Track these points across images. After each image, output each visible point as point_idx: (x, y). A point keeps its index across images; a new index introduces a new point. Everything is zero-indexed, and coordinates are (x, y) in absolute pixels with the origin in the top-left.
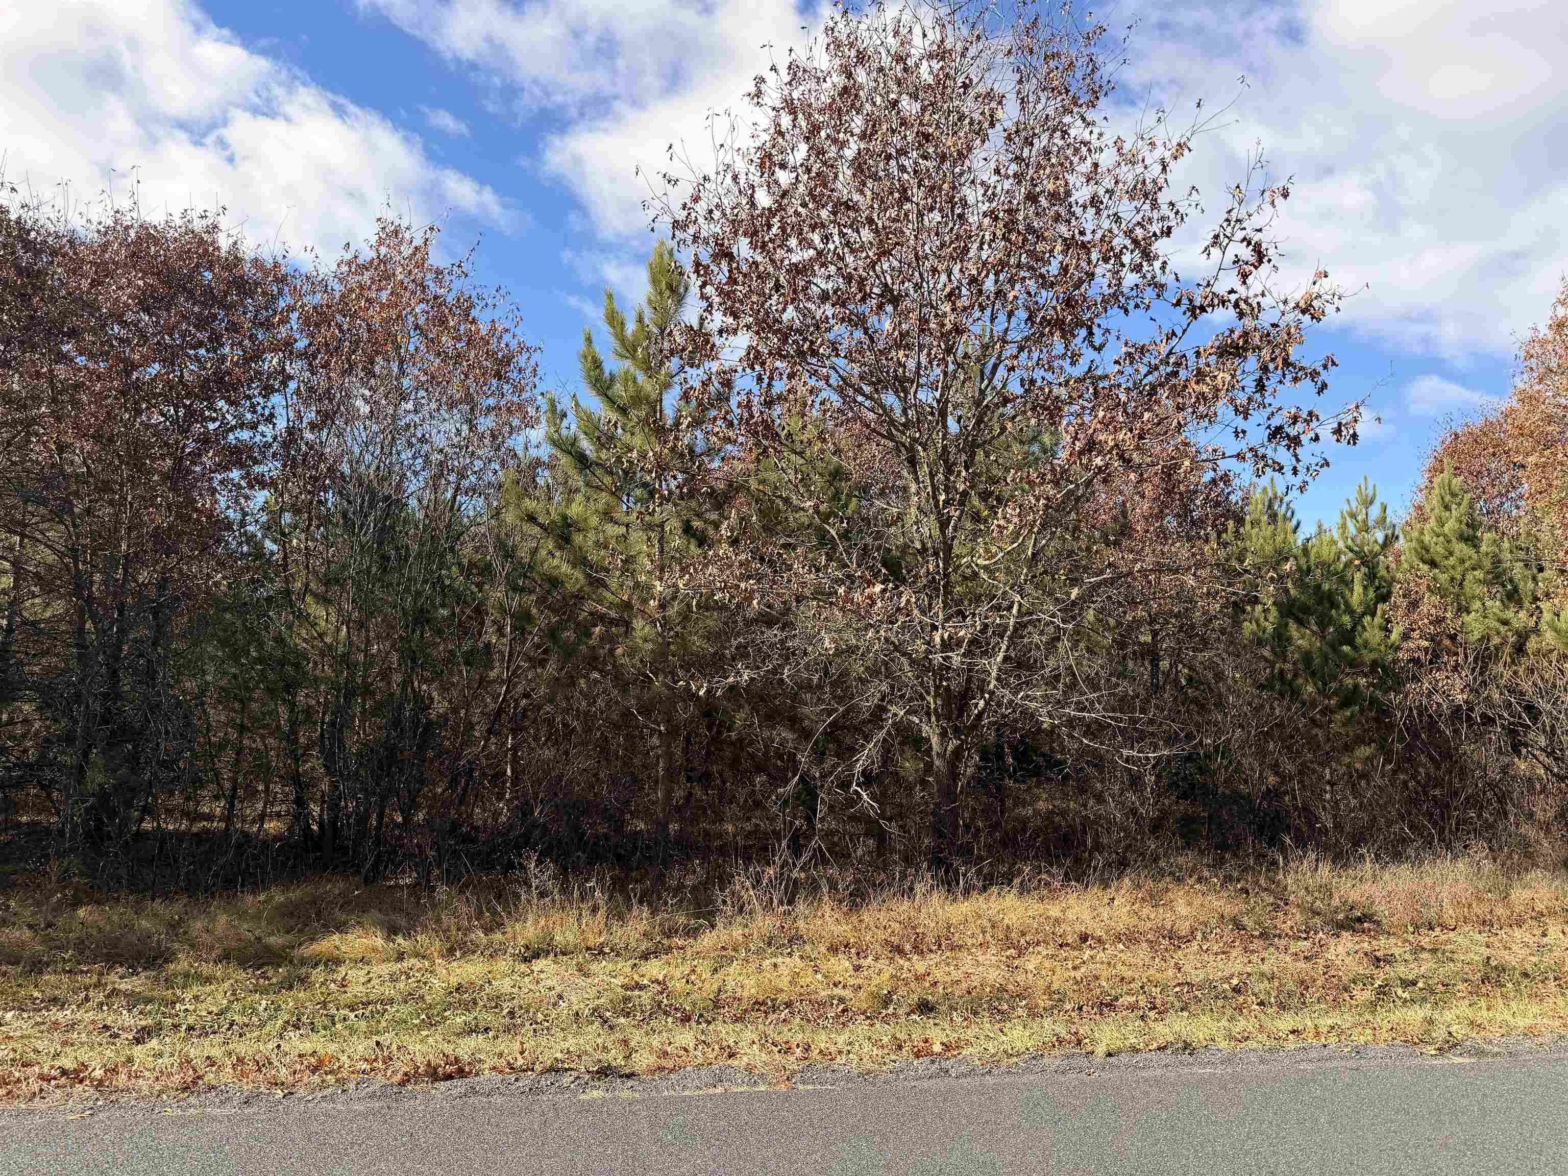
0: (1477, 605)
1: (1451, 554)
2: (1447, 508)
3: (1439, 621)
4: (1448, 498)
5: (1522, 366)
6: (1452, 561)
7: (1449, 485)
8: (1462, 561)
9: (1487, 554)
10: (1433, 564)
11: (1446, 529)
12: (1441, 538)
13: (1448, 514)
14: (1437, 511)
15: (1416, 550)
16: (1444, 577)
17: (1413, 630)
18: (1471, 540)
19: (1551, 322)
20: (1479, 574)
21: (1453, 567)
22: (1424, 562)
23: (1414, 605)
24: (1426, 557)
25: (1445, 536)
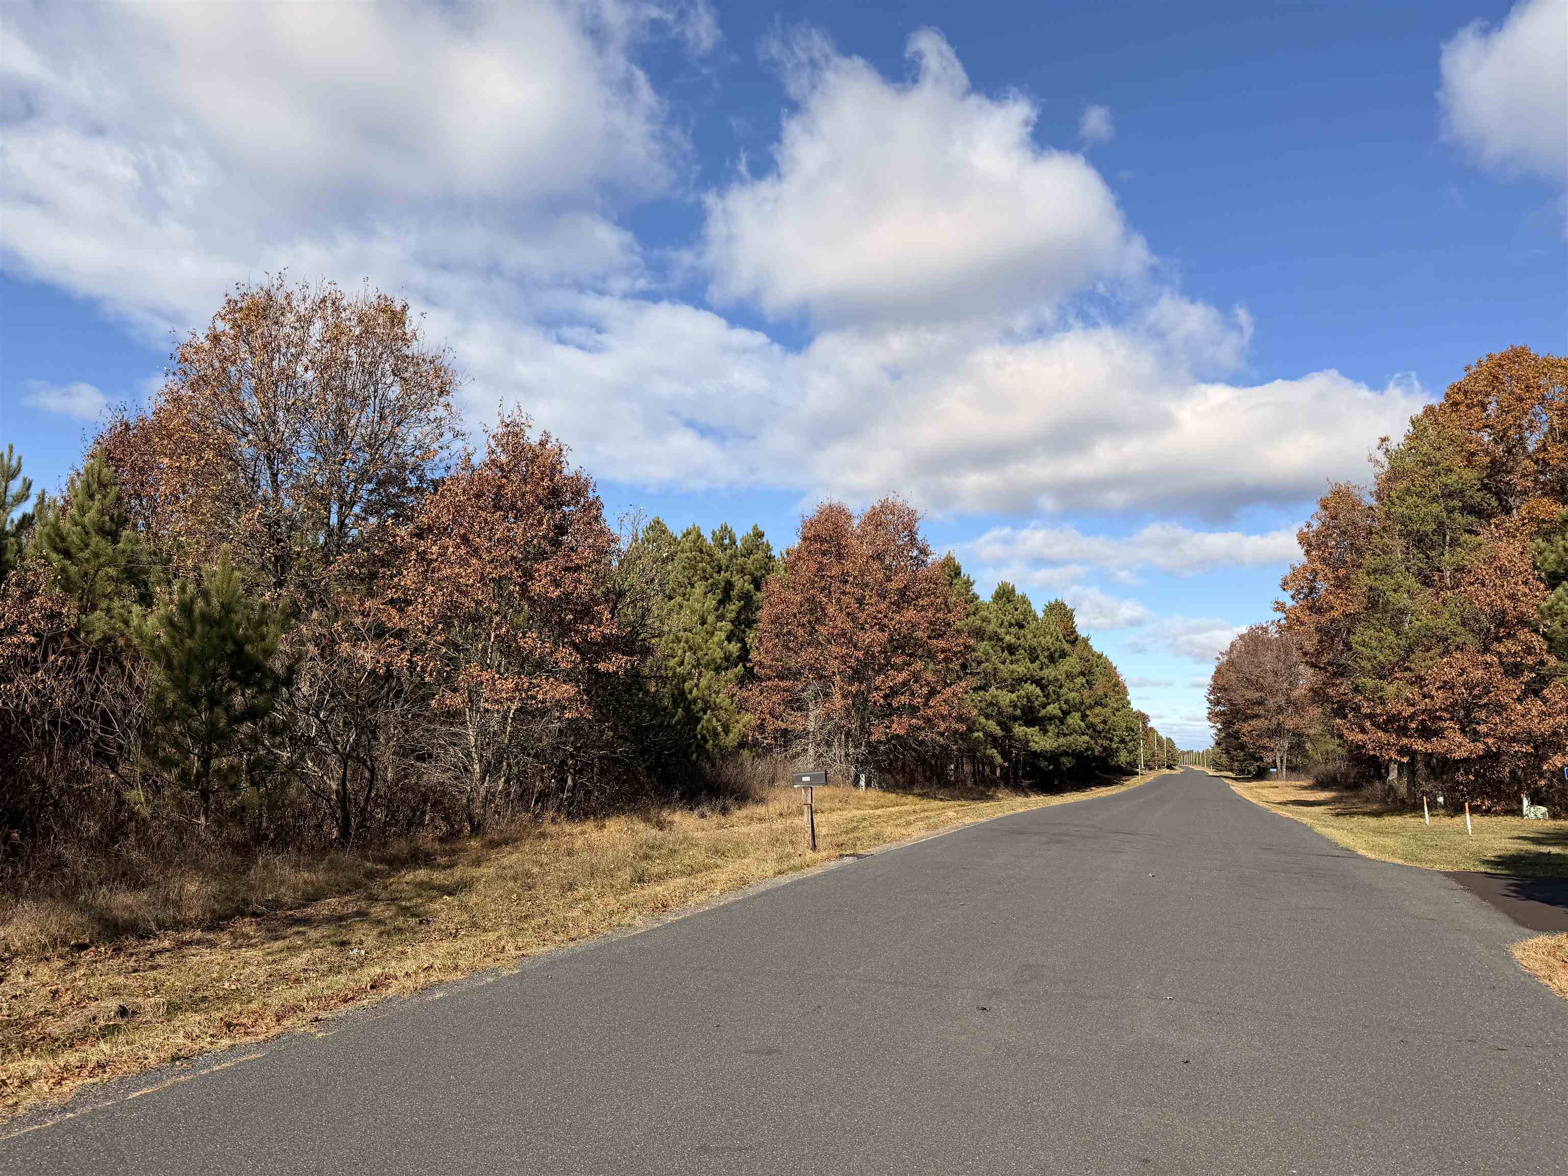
0: (104, 604)
1: (87, 546)
2: (91, 497)
3: (52, 616)
4: (95, 486)
5: (177, 367)
6: (86, 554)
7: (99, 475)
8: (97, 555)
9: (124, 551)
10: (67, 554)
11: (86, 520)
12: (79, 528)
13: (91, 503)
14: (80, 498)
15: (48, 535)
16: (73, 569)
17: (21, 623)
18: (114, 536)
19: (209, 332)
20: (112, 572)
21: (87, 560)
22: (56, 550)
23: (29, 595)
24: (61, 545)
25: (84, 527)
